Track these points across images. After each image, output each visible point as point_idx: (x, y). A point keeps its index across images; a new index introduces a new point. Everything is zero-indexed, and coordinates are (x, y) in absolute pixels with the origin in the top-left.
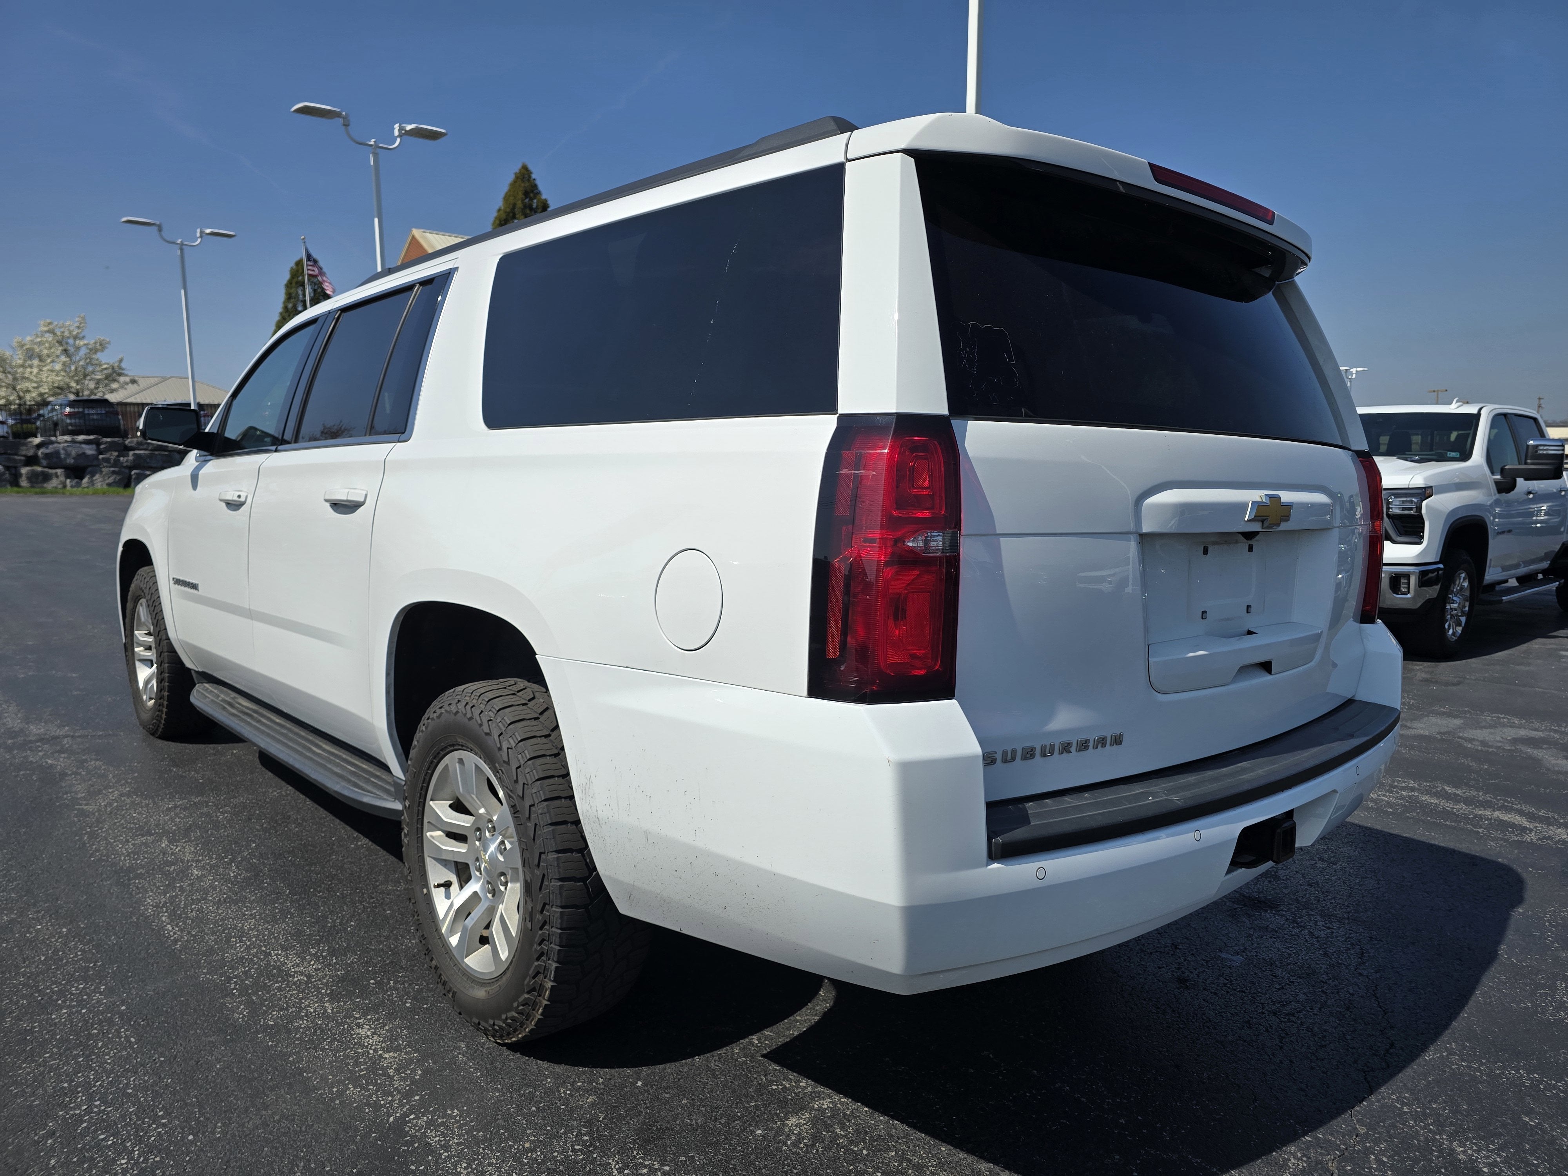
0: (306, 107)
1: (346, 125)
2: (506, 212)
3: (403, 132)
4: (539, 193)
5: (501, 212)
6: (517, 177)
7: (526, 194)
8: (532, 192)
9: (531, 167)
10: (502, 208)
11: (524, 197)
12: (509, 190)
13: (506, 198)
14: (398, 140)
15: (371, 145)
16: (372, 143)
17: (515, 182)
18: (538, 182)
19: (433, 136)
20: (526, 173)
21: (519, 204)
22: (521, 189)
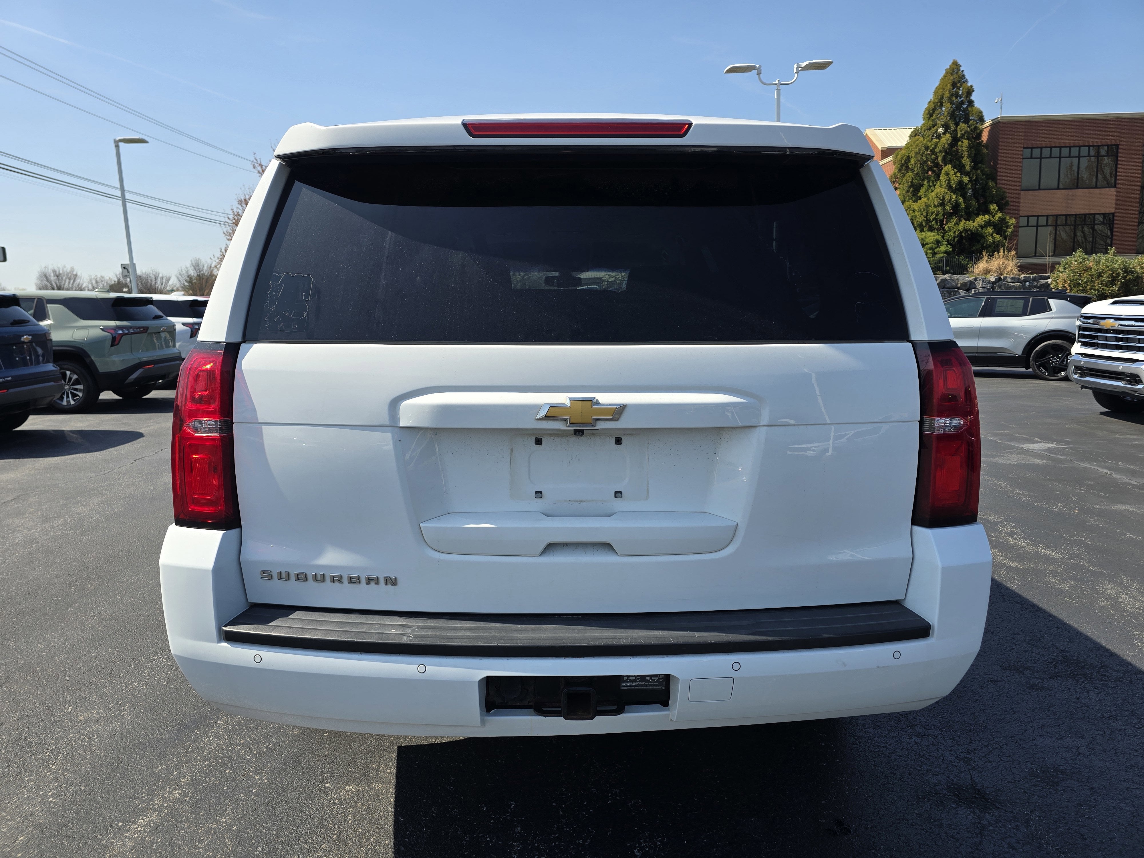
0: (732, 68)
1: (759, 74)
2: (934, 103)
3: (800, 69)
4: (966, 81)
5: (931, 103)
6: (947, 73)
7: (954, 85)
8: (959, 82)
9: (960, 62)
10: (932, 100)
11: (952, 87)
12: (940, 84)
13: (936, 92)
14: (796, 75)
15: (776, 84)
16: (777, 82)
17: (945, 76)
18: (965, 73)
19: (823, 66)
20: (955, 67)
21: (947, 94)
22: (950, 81)
